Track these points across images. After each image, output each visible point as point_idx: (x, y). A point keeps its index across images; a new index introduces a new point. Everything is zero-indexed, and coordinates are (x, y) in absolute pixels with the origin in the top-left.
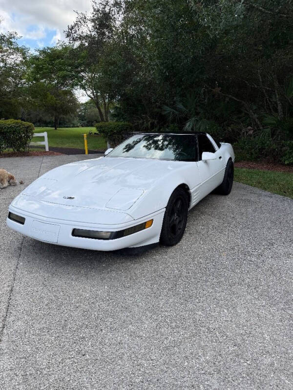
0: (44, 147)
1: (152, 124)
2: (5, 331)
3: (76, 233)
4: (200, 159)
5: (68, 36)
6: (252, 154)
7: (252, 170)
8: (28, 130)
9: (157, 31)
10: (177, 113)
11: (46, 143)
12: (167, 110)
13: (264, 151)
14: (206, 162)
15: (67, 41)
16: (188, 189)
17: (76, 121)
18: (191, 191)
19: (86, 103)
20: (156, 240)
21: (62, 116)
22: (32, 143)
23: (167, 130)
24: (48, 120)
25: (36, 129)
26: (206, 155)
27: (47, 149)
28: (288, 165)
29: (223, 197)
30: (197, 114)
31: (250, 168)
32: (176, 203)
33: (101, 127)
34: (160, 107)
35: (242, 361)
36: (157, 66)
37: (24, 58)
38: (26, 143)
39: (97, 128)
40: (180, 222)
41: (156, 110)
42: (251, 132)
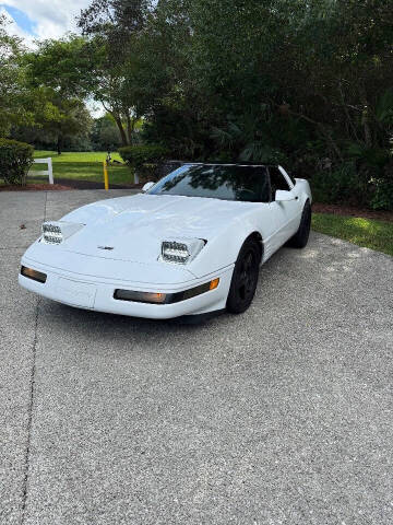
0: (47, 178)
1: (197, 151)
2: (33, 424)
3: (119, 295)
4: (274, 199)
5: (81, 24)
6: (330, 194)
7: (332, 216)
8: (26, 155)
9: (208, 23)
10: (230, 136)
11: (49, 173)
12: (218, 132)
13: (346, 191)
14: (280, 203)
15: (78, 32)
16: (261, 239)
17: (86, 143)
18: (264, 242)
19: (101, 119)
20: (222, 305)
21: (67, 135)
22: (31, 173)
23: (217, 159)
24: (48, 141)
25: (36, 153)
26: (280, 194)
27: (52, 182)
28: (377, 209)
29: (298, 251)
30: (258, 138)
31: (329, 213)
32: (246, 257)
33: (126, 153)
34: (207, 128)
35: (347, 458)
36: (208, 72)
37: (15, 53)
38: (23, 173)
39: (121, 153)
40: (249, 282)
41: (202, 131)
42: (329, 165)
